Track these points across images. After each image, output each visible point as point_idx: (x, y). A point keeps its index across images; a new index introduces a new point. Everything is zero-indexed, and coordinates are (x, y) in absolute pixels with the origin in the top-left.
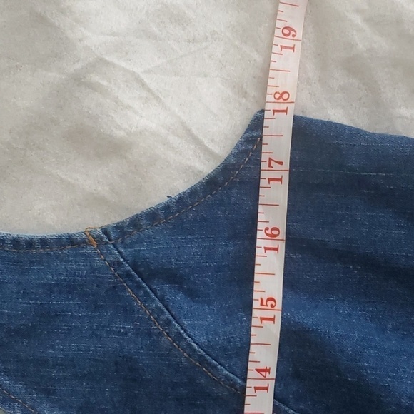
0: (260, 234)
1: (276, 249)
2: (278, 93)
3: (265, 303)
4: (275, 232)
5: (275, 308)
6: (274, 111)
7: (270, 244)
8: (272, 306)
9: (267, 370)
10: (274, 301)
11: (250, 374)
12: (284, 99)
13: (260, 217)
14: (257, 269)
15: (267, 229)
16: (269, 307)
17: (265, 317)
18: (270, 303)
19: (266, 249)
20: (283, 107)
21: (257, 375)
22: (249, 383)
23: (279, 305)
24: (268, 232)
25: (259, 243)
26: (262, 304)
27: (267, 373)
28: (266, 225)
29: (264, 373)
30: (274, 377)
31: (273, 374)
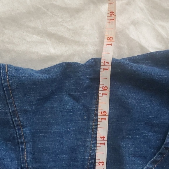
0: (100, 89)
1: (107, 94)
2: (109, 37)
3: (102, 113)
4: (106, 88)
5: (106, 115)
6: (107, 44)
7: (104, 92)
8: (105, 114)
9: (104, 137)
10: (106, 112)
11: (98, 139)
12: (111, 40)
13: (101, 83)
14: (100, 101)
15: (103, 87)
16: (104, 115)
17: (103, 118)
18: (104, 113)
19: (103, 94)
20: (110, 43)
21: (101, 139)
22: (98, 142)
23: (108, 114)
24: (104, 88)
25: (100, 92)
26: (101, 114)
27: (104, 138)
28: (103, 85)
29: (103, 138)
30: (107, 140)
31: (106, 139)
